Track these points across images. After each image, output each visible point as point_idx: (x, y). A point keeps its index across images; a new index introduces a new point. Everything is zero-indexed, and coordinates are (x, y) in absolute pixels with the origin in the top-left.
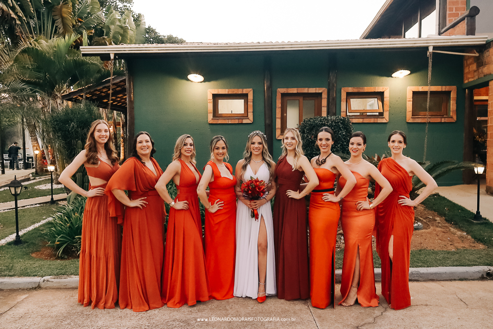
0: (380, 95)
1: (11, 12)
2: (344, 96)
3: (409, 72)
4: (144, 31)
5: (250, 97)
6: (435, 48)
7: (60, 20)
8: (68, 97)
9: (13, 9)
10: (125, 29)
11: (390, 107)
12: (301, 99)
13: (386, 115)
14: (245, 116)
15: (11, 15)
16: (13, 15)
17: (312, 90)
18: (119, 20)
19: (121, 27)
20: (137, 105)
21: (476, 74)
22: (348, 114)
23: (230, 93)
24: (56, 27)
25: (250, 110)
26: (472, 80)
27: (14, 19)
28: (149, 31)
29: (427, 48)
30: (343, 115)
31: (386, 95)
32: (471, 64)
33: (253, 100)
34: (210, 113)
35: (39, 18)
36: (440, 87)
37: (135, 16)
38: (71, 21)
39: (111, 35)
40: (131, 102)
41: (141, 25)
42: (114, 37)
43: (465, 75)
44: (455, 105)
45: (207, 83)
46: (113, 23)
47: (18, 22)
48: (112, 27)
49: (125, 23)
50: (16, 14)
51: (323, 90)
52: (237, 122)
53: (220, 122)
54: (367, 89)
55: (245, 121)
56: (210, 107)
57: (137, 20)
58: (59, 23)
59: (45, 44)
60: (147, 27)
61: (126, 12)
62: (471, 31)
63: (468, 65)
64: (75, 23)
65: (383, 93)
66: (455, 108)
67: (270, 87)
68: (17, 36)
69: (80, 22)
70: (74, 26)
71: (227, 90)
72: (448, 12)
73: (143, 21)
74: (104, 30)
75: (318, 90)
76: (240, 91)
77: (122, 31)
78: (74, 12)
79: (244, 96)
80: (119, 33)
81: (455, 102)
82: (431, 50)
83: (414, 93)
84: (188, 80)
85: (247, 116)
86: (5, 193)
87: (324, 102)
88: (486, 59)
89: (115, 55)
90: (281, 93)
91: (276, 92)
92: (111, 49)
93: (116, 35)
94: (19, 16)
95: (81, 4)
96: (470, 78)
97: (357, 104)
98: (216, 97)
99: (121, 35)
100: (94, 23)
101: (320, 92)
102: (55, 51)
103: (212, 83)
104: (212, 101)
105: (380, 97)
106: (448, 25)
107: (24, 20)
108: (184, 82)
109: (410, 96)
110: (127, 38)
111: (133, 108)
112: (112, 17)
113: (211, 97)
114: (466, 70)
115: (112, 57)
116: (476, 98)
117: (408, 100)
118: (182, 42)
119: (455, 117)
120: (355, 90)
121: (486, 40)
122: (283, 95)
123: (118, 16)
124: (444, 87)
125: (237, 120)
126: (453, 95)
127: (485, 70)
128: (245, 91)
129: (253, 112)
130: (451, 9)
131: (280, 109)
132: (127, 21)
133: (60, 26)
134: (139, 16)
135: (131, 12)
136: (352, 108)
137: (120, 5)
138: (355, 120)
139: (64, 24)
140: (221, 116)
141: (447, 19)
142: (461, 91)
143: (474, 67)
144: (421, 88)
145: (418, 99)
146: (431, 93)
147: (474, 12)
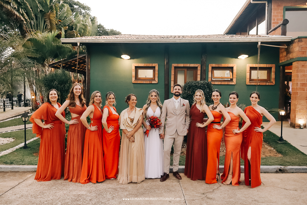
0: (231, 69)
1: (21, 17)
2: (210, 69)
3: (248, 56)
4: (97, 27)
5: (157, 68)
6: (262, 43)
7: (49, 21)
8: (52, 66)
9: (22, 15)
10: (85, 26)
11: (237, 75)
12: (186, 70)
13: (234, 80)
14: (154, 79)
15: (21, 18)
17: (192, 65)
18: (83, 21)
19: (84, 25)
20: (91, 72)
21: (286, 58)
22: (213, 79)
23: (145, 66)
24: (46, 25)
25: (157, 76)
26: (284, 61)
27: (23, 21)
28: (100, 26)
29: (257, 43)
30: (210, 80)
31: (235, 69)
32: (283, 52)
33: (158, 70)
34: (134, 77)
35: (36, 19)
36: (266, 65)
37: (92, 18)
38: (55, 21)
39: (77, 29)
40: (89, 70)
41: (95, 23)
42: (79, 31)
43: (280, 58)
44: (274, 75)
45: (132, 60)
46: (79, 23)
47: (25, 22)
48: (78, 25)
49: (86, 22)
50: (24, 18)
51: (198, 65)
52: (148, 82)
53: (139, 82)
54: (223, 65)
55: (153, 82)
56: (134, 73)
57: (93, 20)
58: (48, 23)
59: (41, 36)
60: (98, 24)
61: (87, 16)
62: (284, 33)
63: (282, 53)
64: (57, 23)
65: (233, 67)
66: (274, 77)
67: (168, 63)
68: (24, 30)
69: (60, 22)
70: (56, 24)
71: (143, 64)
72: (272, 21)
73: (96, 21)
74: (73, 26)
75: (196, 65)
76: (150, 65)
77: (84, 27)
78: (57, 16)
79: (153, 68)
80: (82, 28)
81: (274, 73)
82: (259, 44)
83: (251, 68)
84: (121, 58)
85: (155, 79)
86: (16, 121)
87: (199, 72)
88: (291, 50)
89: (80, 43)
90: (174, 67)
91: (171, 66)
92: (78, 40)
93: (81, 30)
94: (25, 19)
95: (61, 11)
97: (218, 74)
99: (84, 29)
100: (68, 23)
101: (197, 66)
102: (46, 40)
103: (135, 60)
104: (135, 70)
105: (231, 70)
106: (272, 28)
107: (28, 21)
108: (119, 59)
109: (248, 69)
110: (86, 31)
111: (90, 74)
112: (78, 19)
113: (134, 68)
114: (281, 56)
115: (78, 44)
116: (286, 71)
117: (247, 72)
118: (119, 34)
119: (274, 82)
120: (217, 66)
121: (291, 39)
122: (175, 68)
123: (81, 18)
124: (268, 65)
125: (149, 81)
126: (273, 69)
127: (291, 56)
128: (153, 65)
129: (158, 77)
130: (274, 20)
131: (173, 75)
132: (87, 21)
133: (49, 24)
134: (94, 18)
135: (90, 15)
136: (215, 76)
137: (83, 11)
138: (216, 83)
139: (51, 24)
140: (140, 79)
141: (272, 25)
142: (277, 68)
143: (285, 54)
144: (255, 65)
145: (253, 71)
146: (260, 68)
147: (285, 22)
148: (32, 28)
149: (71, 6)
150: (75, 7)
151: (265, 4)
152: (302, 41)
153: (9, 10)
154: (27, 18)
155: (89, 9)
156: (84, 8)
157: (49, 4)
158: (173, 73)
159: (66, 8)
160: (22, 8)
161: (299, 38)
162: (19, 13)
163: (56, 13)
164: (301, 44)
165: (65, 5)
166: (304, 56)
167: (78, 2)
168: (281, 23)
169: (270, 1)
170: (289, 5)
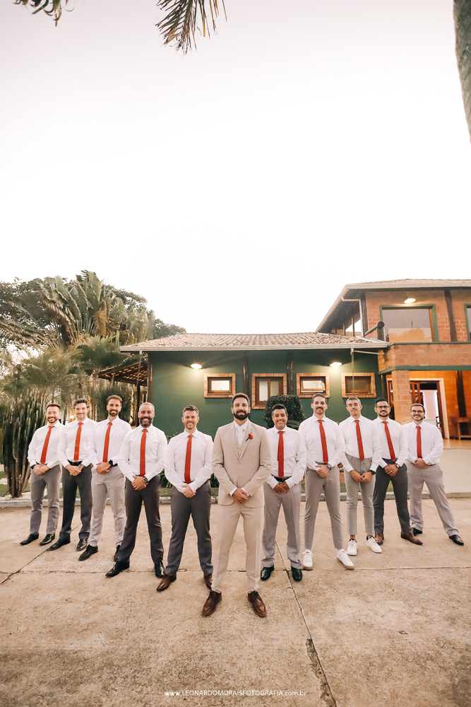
0: (323, 379)
1: (66, 317)
2: (298, 379)
3: (341, 363)
4: (154, 323)
5: (234, 379)
6: (355, 349)
7: (97, 320)
8: (100, 375)
9: (68, 315)
11: (330, 387)
12: (269, 381)
13: (328, 392)
14: (230, 392)
15: (66, 319)
16: (68, 319)
17: (276, 375)
18: (138, 317)
19: (139, 322)
21: (385, 366)
22: (302, 391)
23: (220, 376)
24: (94, 325)
25: (234, 388)
28: (158, 321)
29: (350, 349)
30: (298, 392)
31: (327, 378)
32: (381, 358)
33: (236, 381)
34: (206, 390)
35: (83, 318)
36: (364, 373)
37: (149, 312)
38: (105, 320)
39: (131, 329)
41: (152, 318)
43: (379, 366)
44: (375, 386)
45: (204, 370)
46: (133, 319)
47: (70, 324)
48: (132, 322)
49: (141, 319)
50: (70, 318)
51: (284, 375)
52: (224, 396)
53: (212, 396)
54: (314, 375)
55: (230, 396)
56: (206, 386)
57: (150, 314)
58: (96, 323)
59: (90, 341)
60: (156, 318)
61: (142, 310)
63: (380, 360)
65: (325, 377)
66: (374, 388)
67: (247, 373)
69: (111, 320)
70: (106, 323)
71: (217, 374)
72: (368, 321)
73: (154, 315)
74: (126, 325)
75: (281, 375)
76: (226, 375)
77: (139, 325)
78: (107, 314)
79: (229, 379)
81: (374, 384)
82: (352, 351)
83: (346, 377)
84: (191, 368)
87: (285, 383)
88: (388, 357)
89: (143, 352)
91: (251, 376)
92: (141, 347)
94: (71, 320)
95: (112, 308)
96: (382, 369)
97: (307, 385)
98: (210, 379)
100: (119, 321)
103: (208, 369)
104: (207, 381)
106: (369, 330)
107: (74, 322)
108: (188, 368)
109: (343, 379)
110: (142, 330)
111: (151, 387)
113: (206, 379)
114: (379, 363)
115: (141, 353)
117: (342, 382)
118: (182, 331)
119: (375, 394)
120: (306, 376)
121: (388, 345)
122: (256, 378)
123: (136, 314)
124: (366, 373)
126: (373, 379)
127: (389, 364)
128: (230, 375)
130: (370, 320)
131: (254, 387)
132: (143, 317)
135: (145, 309)
136: (304, 388)
137: (137, 303)
138: (306, 396)
139: (100, 323)
140: (213, 392)
141: (368, 326)
142: (377, 376)
143: (383, 361)
144: (350, 375)
145: (348, 381)
146: (356, 378)
147: (381, 325)
148: (77, 330)
149: (123, 298)
150: (128, 298)
152: (398, 348)
153: (53, 310)
154: (72, 318)
155: (144, 300)
156: (139, 299)
157: (99, 300)
158: (253, 384)
159: (119, 303)
160: (67, 307)
161: (394, 345)
162: (65, 313)
163: (108, 311)
164: (397, 351)
165: (117, 298)
166: (402, 364)
168: (376, 325)
169: (363, 298)
170: (386, 304)
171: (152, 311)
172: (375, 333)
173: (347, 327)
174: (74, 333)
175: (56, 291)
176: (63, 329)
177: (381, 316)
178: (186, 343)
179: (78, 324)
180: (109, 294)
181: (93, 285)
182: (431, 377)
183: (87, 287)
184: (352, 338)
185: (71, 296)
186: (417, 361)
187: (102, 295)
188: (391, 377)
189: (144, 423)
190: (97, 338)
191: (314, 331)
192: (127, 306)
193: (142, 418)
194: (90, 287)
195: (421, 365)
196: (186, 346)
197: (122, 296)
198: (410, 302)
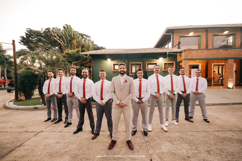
1: (61, 43)
2: (147, 64)
3: (163, 58)
6: (169, 52)
7: (73, 44)
8: (75, 64)
9: (62, 42)
12: (136, 65)
17: (139, 63)
18: (88, 43)
19: (88, 45)
22: (148, 69)
24: (72, 46)
26: (179, 60)
27: (61, 44)
28: (95, 45)
29: (167, 53)
30: (146, 69)
34: (113, 69)
35: (67, 43)
39: (86, 47)
40: (93, 66)
43: (177, 59)
44: (175, 66)
46: (86, 44)
47: (63, 45)
48: (86, 45)
49: (89, 44)
50: (62, 43)
51: (141, 63)
53: (115, 71)
54: (152, 63)
56: (113, 67)
57: (92, 43)
58: (72, 45)
59: (70, 51)
61: (90, 41)
62: (179, 48)
63: (178, 56)
65: (157, 63)
69: (78, 44)
70: (76, 45)
71: (117, 63)
72: (174, 42)
74: (84, 46)
77: (88, 46)
78: (76, 42)
82: (168, 53)
83: (165, 63)
87: (142, 66)
88: (181, 55)
89: (89, 54)
91: (129, 63)
92: (88, 53)
94: (63, 44)
95: (78, 39)
96: (178, 60)
97: (150, 66)
98: (114, 65)
100: (81, 44)
102: (73, 53)
103: (113, 61)
106: (174, 45)
108: (106, 61)
109: (163, 64)
110: (90, 48)
111: (93, 68)
113: (113, 65)
114: (178, 58)
115: (88, 55)
116: (180, 64)
118: (104, 48)
120: (150, 63)
121: (182, 50)
122: (131, 64)
123: (87, 42)
124: (172, 62)
126: (175, 64)
127: (182, 58)
130: (175, 42)
133: (73, 46)
135: (91, 40)
137: (88, 38)
138: (149, 71)
139: (74, 45)
140: (115, 69)
141: (174, 44)
142: (176, 63)
143: (179, 57)
144: (166, 62)
145: (166, 65)
146: (169, 64)
147: (179, 43)
148: (66, 48)
149: (82, 36)
150: (84, 36)
151: (171, 34)
152: (186, 51)
153: (56, 40)
154: (63, 43)
155: (90, 37)
156: (88, 37)
157: (73, 36)
158: (130, 66)
159: (80, 38)
160: (61, 39)
161: (184, 50)
162: (60, 41)
163: (76, 40)
164: (185, 53)
165: (80, 36)
166: (187, 58)
167: (85, 34)
168: (178, 43)
169: (173, 33)
170: (182, 35)
171: (93, 41)
172: (177, 46)
173: (166, 45)
174: (65, 49)
175: (56, 32)
176: (60, 47)
177: (179, 40)
178: (105, 51)
179: (66, 46)
180: (76, 34)
181: (70, 30)
182: (196, 63)
183: (68, 31)
184: (168, 49)
185: (62, 34)
186: (193, 57)
187: (74, 34)
188: (182, 63)
189: (84, 77)
190: (73, 50)
191: (153, 48)
192: (84, 39)
193: (83, 75)
194: (69, 31)
195: (194, 58)
196: (105, 52)
197: (82, 35)
198: (191, 34)
